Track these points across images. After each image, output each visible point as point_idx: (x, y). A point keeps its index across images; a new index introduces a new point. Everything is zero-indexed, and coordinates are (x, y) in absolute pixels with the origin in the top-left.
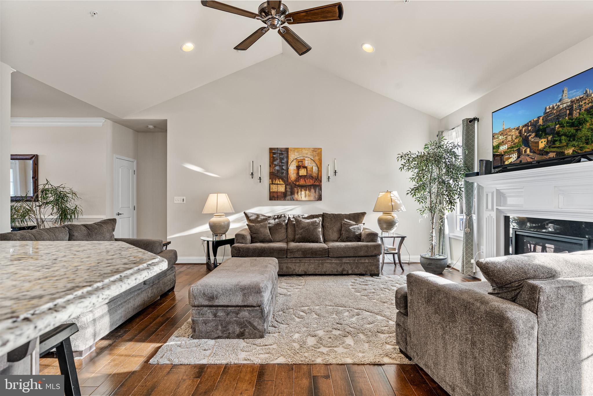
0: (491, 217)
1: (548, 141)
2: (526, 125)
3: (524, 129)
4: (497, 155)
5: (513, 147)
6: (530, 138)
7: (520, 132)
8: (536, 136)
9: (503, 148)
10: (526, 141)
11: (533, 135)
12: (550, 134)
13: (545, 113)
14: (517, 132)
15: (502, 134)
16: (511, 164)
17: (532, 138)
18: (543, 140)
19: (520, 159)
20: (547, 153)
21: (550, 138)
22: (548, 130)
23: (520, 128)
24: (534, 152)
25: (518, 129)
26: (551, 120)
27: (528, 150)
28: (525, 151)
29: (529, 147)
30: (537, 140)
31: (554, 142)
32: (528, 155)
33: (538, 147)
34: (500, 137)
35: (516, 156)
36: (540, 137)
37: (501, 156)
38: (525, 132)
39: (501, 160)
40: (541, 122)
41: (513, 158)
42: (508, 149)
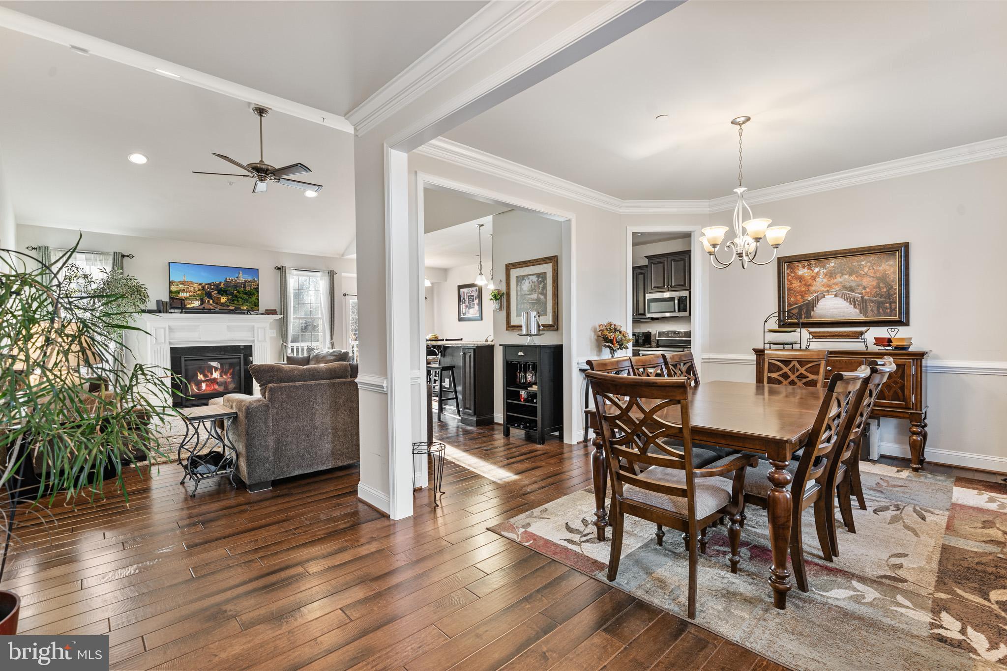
0: (162, 350)
1: (228, 299)
2: (208, 284)
3: (207, 286)
4: (177, 299)
5: (195, 296)
6: (213, 293)
7: (203, 287)
8: (218, 293)
9: (182, 295)
10: (209, 295)
11: (216, 292)
12: (230, 295)
13: (226, 281)
14: (200, 287)
15: (183, 283)
16: (193, 308)
17: (215, 293)
18: (224, 297)
19: (203, 306)
20: (228, 306)
21: (230, 297)
22: (228, 292)
23: (203, 285)
24: (217, 304)
25: (200, 284)
26: (230, 287)
27: (211, 302)
28: (208, 301)
29: (212, 299)
30: (219, 296)
31: (233, 300)
32: (211, 305)
33: (220, 300)
34: (181, 286)
35: (199, 303)
36: (222, 295)
37: (182, 301)
38: (208, 288)
39: (182, 303)
40: (222, 285)
41: (196, 304)
42: (190, 296)
